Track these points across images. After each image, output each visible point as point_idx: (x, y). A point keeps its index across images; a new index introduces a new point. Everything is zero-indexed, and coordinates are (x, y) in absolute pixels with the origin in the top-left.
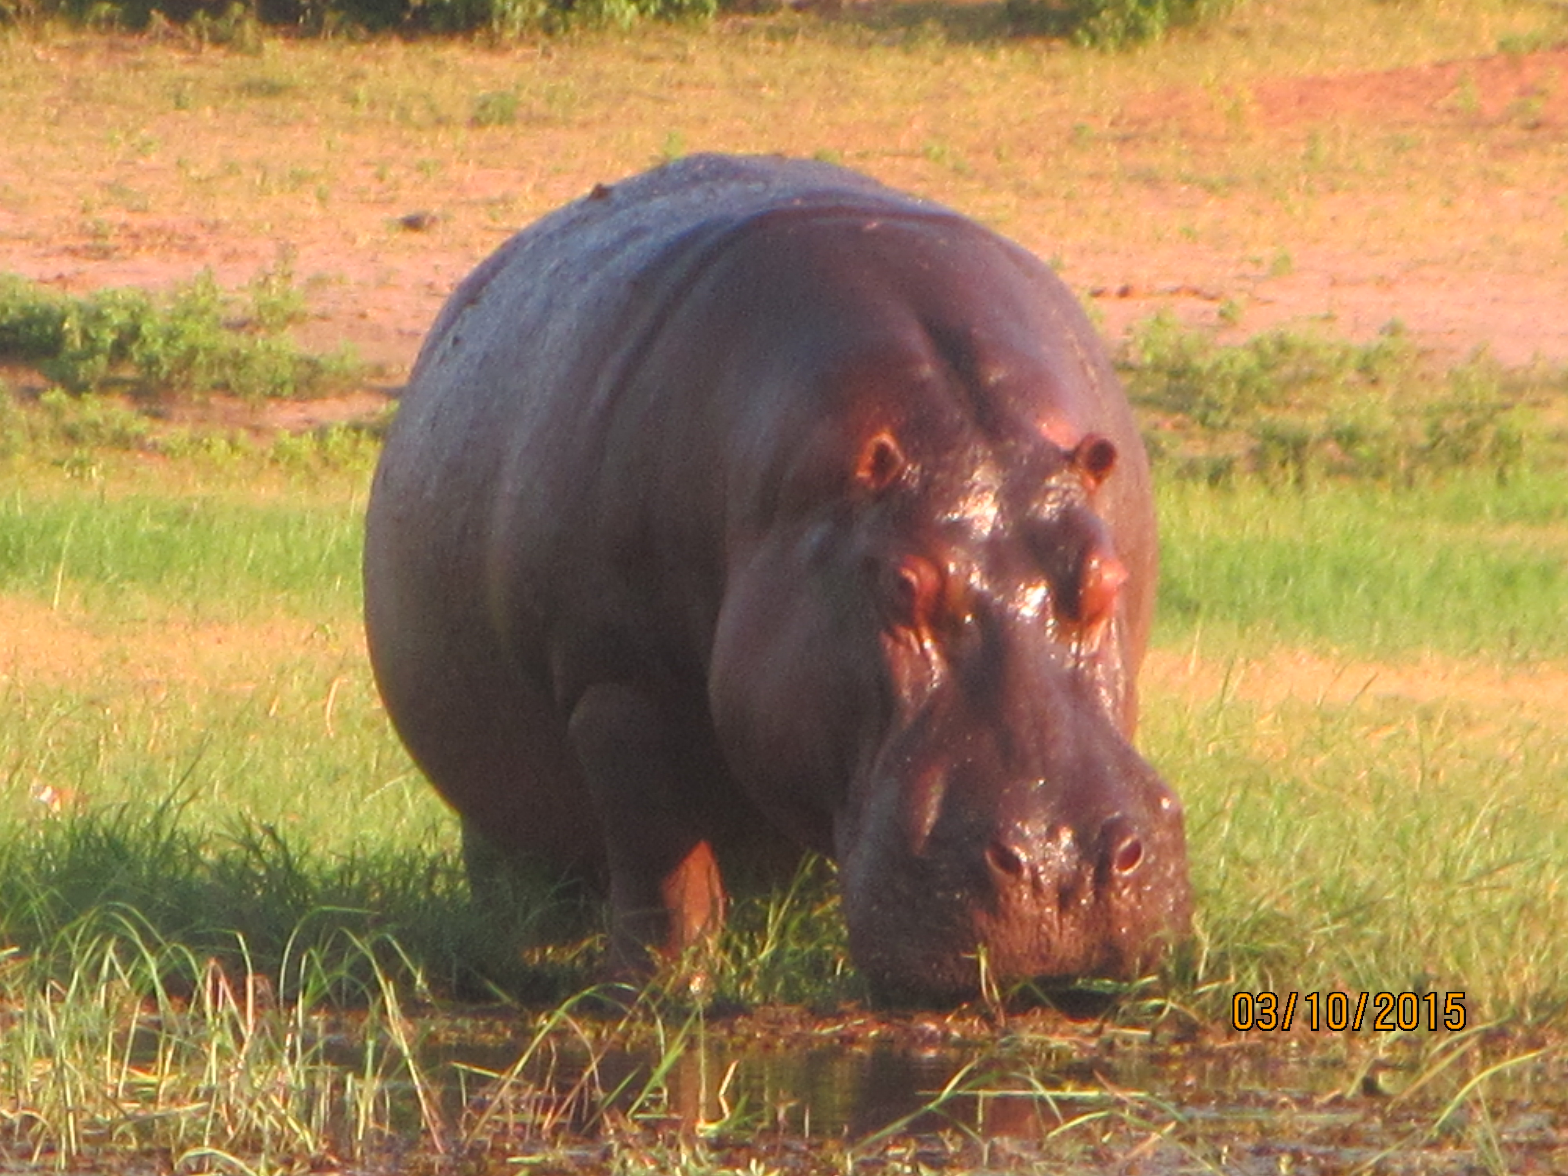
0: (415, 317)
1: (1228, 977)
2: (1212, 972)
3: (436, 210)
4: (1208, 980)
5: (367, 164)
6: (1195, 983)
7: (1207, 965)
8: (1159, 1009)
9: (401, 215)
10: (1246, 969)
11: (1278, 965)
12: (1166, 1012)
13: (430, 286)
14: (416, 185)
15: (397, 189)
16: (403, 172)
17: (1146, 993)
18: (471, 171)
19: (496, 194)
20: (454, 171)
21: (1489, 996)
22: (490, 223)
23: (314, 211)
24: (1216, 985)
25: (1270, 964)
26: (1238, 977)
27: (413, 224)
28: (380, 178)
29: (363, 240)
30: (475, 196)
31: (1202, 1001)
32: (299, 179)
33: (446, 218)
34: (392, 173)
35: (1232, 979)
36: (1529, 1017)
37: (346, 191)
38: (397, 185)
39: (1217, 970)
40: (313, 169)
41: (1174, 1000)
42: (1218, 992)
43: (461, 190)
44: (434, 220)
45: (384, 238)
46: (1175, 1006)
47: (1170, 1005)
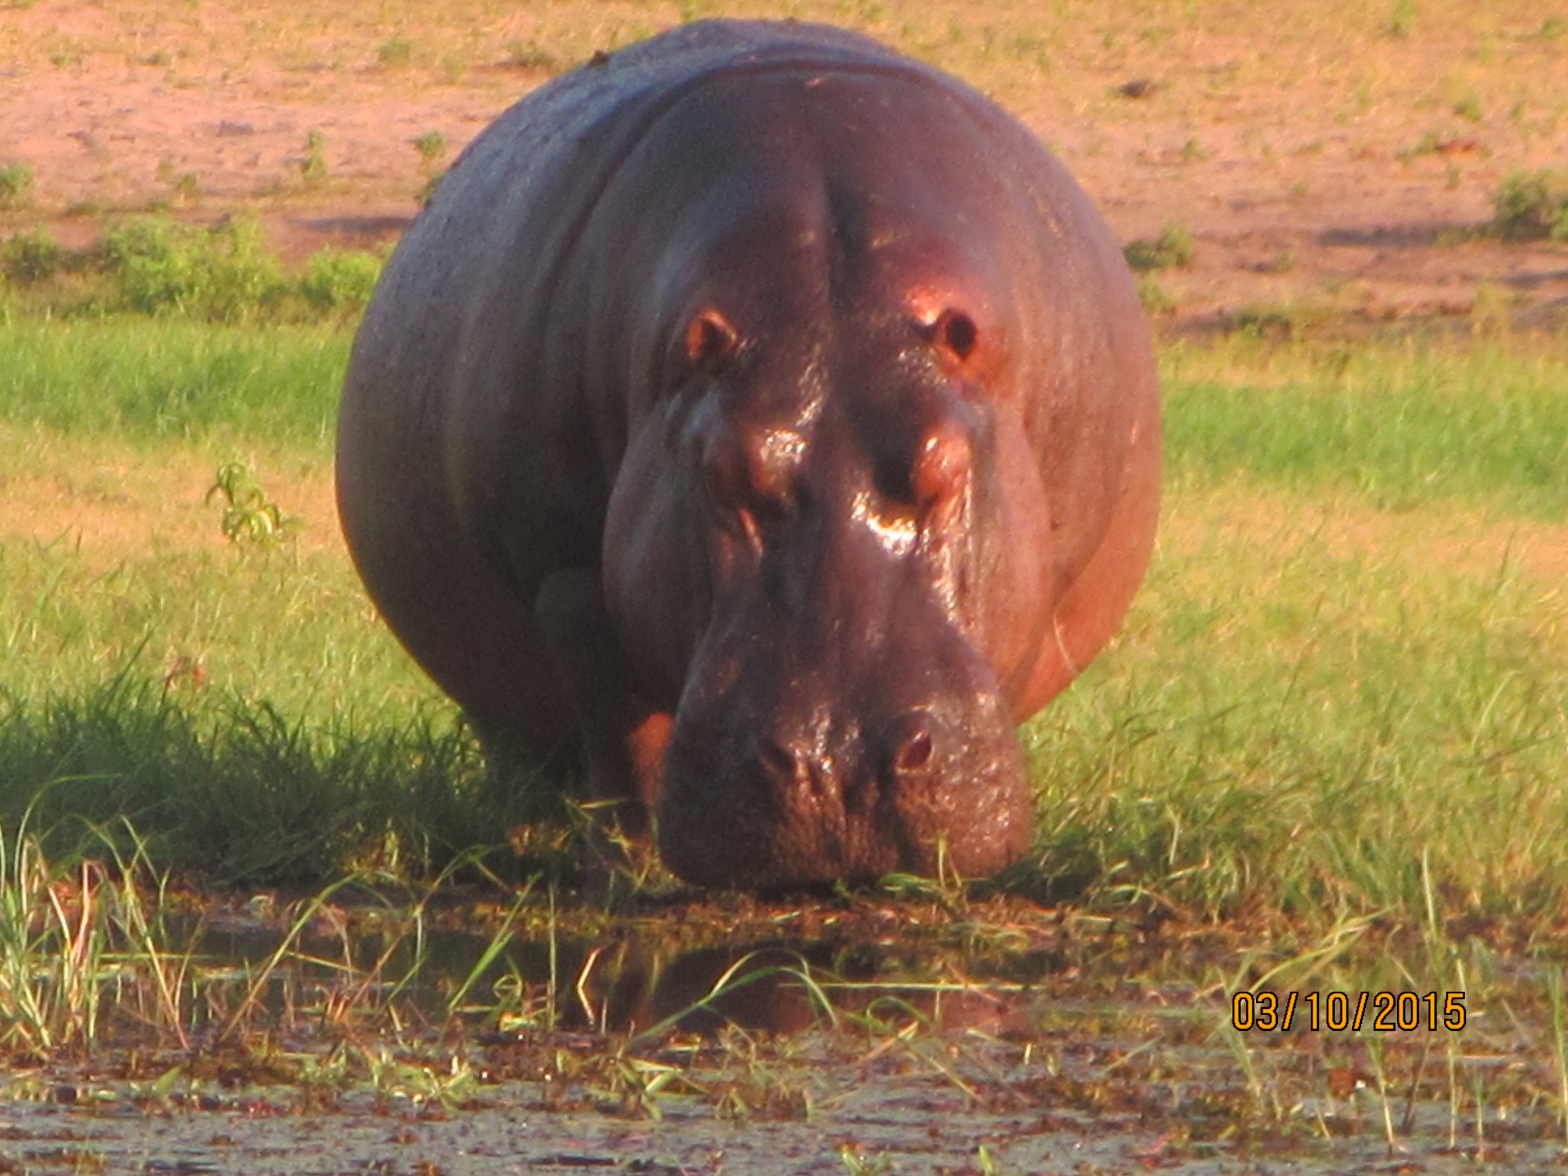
0: (1123, 185)
1: (1203, 862)
2: (1186, 856)
3: (1157, 77)
4: (1180, 866)
5: (1097, 31)
6: (1168, 870)
7: (1178, 850)
8: (1130, 895)
9: (1124, 82)
10: (1220, 854)
11: (1253, 848)
12: (1134, 900)
13: (1141, 154)
14: (1143, 53)
15: (1124, 56)
16: (1132, 39)
17: (1116, 880)
18: (1200, 38)
19: (1222, 61)
20: (1181, 39)
21: (1479, 883)
22: (1210, 91)
23: (1036, 78)
24: (1190, 871)
25: (1245, 847)
26: (1212, 863)
27: (1133, 91)
28: (1107, 44)
29: (1081, 107)
30: (1200, 64)
31: (1174, 886)
32: (1024, 46)
33: (1165, 86)
34: (1120, 40)
35: (1207, 864)
36: (1519, 905)
37: (1072, 58)
38: (1123, 53)
39: (1190, 855)
40: (1044, 35)
41: (1145, 886)
42: (1192, 879)
43: (1186, 57)
44: (1154, 88)
45: (1102, 105)
46: (1146, 892)
47: (1140, 891)
